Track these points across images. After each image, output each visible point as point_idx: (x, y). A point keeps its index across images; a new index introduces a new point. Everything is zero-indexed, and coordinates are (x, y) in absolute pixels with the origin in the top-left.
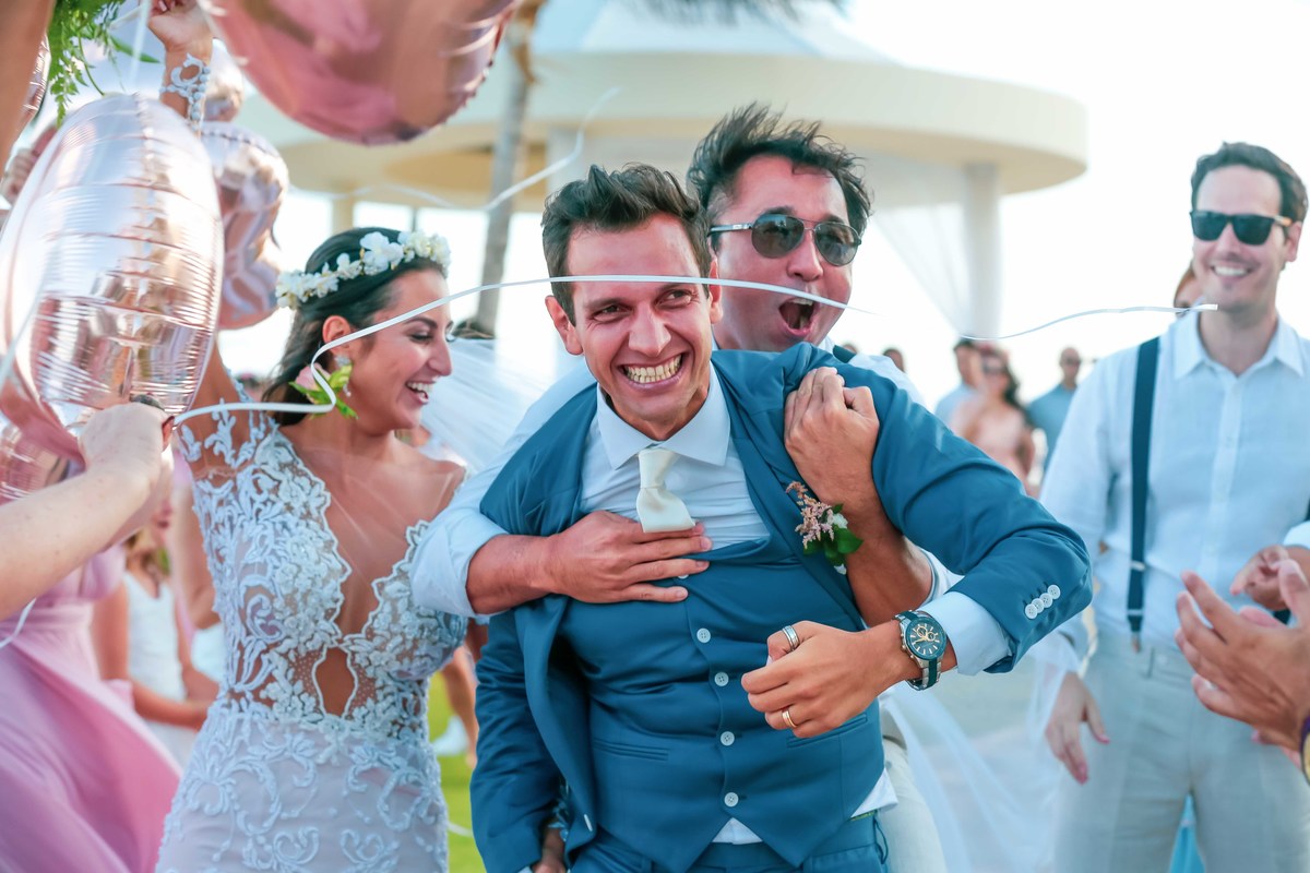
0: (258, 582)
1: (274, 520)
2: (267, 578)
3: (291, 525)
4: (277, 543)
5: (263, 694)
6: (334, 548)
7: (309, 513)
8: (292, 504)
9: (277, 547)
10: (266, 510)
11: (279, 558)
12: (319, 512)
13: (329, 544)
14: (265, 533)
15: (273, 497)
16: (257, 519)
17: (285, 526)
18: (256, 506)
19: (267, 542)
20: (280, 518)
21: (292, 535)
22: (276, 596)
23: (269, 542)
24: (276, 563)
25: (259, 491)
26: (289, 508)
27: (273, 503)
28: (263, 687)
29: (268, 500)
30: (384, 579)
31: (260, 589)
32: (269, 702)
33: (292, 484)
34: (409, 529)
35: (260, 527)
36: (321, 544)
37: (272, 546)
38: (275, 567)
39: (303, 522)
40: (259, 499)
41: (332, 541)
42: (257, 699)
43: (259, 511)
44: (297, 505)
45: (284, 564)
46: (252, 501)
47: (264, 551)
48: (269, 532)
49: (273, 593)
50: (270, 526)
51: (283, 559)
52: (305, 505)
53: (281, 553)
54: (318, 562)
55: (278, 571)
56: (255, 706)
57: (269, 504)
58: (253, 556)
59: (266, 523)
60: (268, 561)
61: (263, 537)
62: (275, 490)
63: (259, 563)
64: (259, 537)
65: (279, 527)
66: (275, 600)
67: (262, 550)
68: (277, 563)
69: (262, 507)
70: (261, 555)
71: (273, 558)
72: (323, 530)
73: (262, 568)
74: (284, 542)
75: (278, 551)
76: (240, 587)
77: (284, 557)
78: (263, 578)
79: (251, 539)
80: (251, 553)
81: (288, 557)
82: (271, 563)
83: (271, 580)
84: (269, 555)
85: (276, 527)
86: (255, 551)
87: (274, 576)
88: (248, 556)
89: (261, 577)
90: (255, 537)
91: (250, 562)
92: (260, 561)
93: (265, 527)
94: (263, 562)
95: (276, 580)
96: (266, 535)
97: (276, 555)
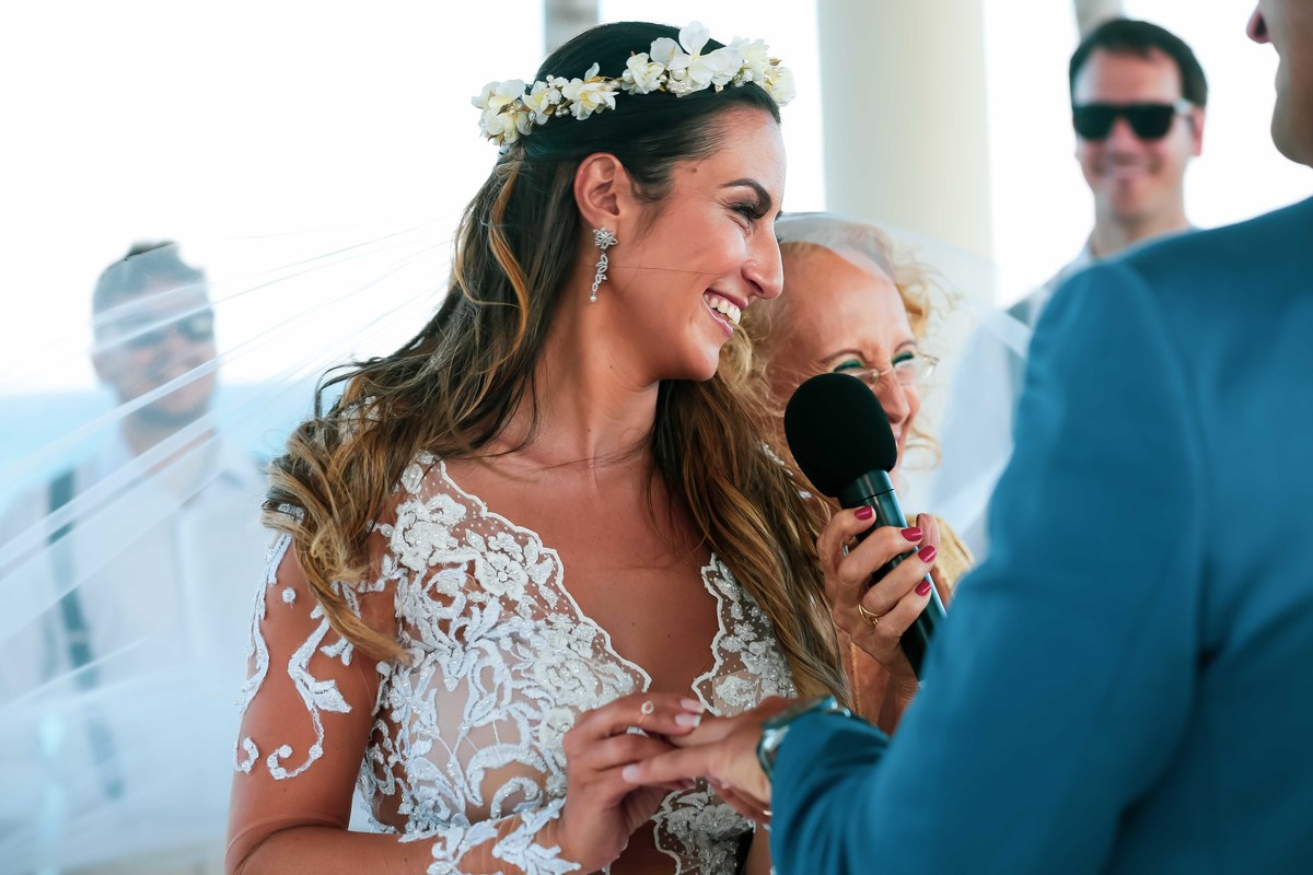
0: (508, 758)
1: (493, 634)
2: (524, 745)
3: (527, 634)
4: (516, 675)
6: (609, 648)
7: (542, 601)
8: (512, 597)
9: (521, 684)
10: (474, 625)
11: (533, 703)
12: (556, 589)
13: (597, 647)
14: (487, 662)
15: (477, 597)
16: (465, 644)
17: (515, 638)
20: (503, 631)
21: (535, 653)
22: (549, 773)
23: (502, 675)
24: (533, 715)
25: (447, 600)
26: (509, 605)
27: (482, 606)
29: (469, 604)
30: (707, 676)
31: (515, 768)
33: (491, 557)
34: (704, 570)
35: (473, 656)
36: (589, 653)
37: (510, 684)
38: (533, 723)
39: (541, 623)
40: (451, 612)
41: (601, 636)
43: (460, 633)
44: (517, 593)
45: (548, 713)
46: (444, 625)
48: (495, 660)
49: (543, 770)
50: (490, 647)
51: (541, 703)
52: (531, 589)
53: (532, 694)
54: (599, 689)
55: (542, 727)
57: (475, 610)
58: (482, 712)
59: (482, 643)
60: (515, 714)
61: (487, 673)
62: (473, 584)
63: (498, 722)
64: (477, 675)
65: (507, 644)
66: (550, 780)
67: (494, 695)
68: (535, 715)
70: (497, 706)
71: (522, 706)
72: (577, 622)
73: (509, 732)
74: (529, 670)
75: (525, 692)
76: (468, 772)
77: (543, 698)
78: (516, 747)
79: (463, 683)
80: (474, 706)
81: (549, 698)
82: (522, 716)
83: (532, 747)
84: (512, 702)
85: (503, 647)
86: (481, 702)
87: (537, 739)
88: (470, 715)
89: (511, 746)
90: (469, 676)
91: (476, 725)
92: (498, 717)
93: (483, 653)
94: (505, 719)
95: (542, 746)
96: (490, 667)
97: (525, 699)
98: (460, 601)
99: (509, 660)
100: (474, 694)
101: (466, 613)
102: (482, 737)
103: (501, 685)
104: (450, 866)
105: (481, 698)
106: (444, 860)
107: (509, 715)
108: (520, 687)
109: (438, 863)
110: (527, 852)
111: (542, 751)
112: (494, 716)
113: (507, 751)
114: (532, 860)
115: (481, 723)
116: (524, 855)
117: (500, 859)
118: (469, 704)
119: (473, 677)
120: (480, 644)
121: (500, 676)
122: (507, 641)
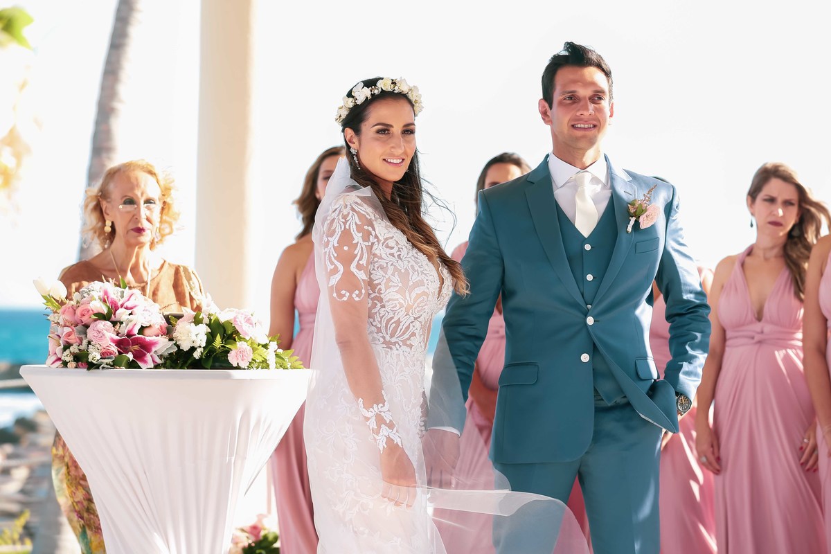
5: (408, 342)
16: (401, 259)
18: (396, 255)
28: (409, 339)
32: (411, 346)
42: (405, 344)
43: (399, 256)
46: (392, 255)
56: (404, 348)
69: (399, 253)
79: (406, 269)
88: (411, 279)
93: (409, 262)
98: (396, 249)
99: (417, 263)
100: (411, 273)
101: (399, 251)
102: (417, 285)
112: (417, 279)
118: (411, 275)
119: (409, 268)
120: (407, 259)
121: (416, 267)
122: (413, 258)
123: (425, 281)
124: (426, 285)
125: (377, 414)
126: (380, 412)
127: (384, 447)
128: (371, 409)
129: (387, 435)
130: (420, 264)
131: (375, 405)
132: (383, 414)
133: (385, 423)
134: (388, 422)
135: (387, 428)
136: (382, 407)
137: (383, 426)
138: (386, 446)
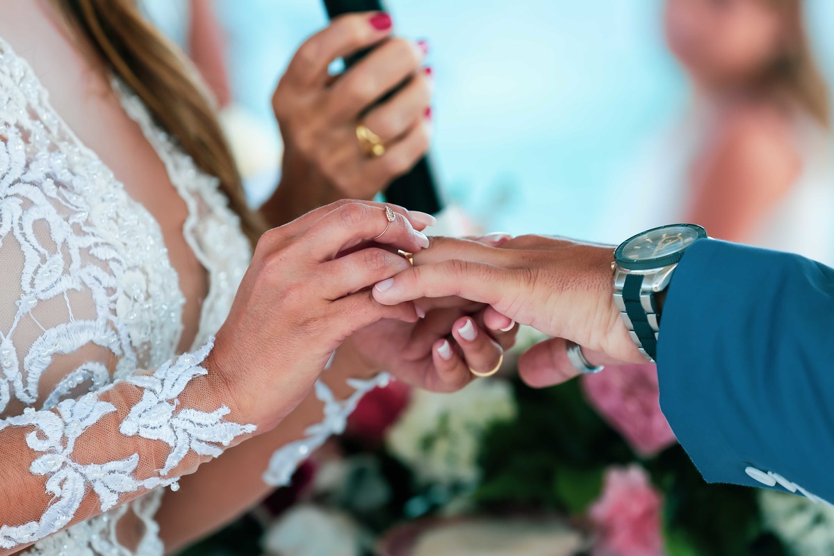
0: (83, 339)
2: (101, 322)
14: (35, 213)
19: (58, 237)
22: (122, 354)
23: (62, 230)
24: (108, 281)
35: (13, 205)
38: (111, 291)
45: (123, 278)
47: (68, 260)
49: (117, 351)
50: (33, 193)
51: (113, 265)
53: (102, 253)
55: (120, 297)
60: (88, 281)
61: (42, 227)
63: (71, 291)
64: (28, 230)
67: (59, 257)
71: (96, 270)
73: (82, 303)
75: (93, 251)
76: (27, 360)
77: (114, 260)
78: (93, 323)
79: (10, 241)
80: (36, 272)
81: (120, 258)
82: (97, 283)
83: (109, 323)
84: (83, 266)
85: (48, 194)
86: (44, 267)
87: (114, 312)
88: (32, 285)
89: (88, 323)
90: (17, 232)
91: (42, 296)
92: (70, 286)
93: (26, 202)
94: (78, 287)
95: (119, 322)
96: (43, 220)
97: (94, 259)
102: (49, 313)
103: (65, 243)
104: (61, 458)
105: (44, 260)
106: (51, 451)
107: (83, 283)
108: (87, 245)
109: (45, 457)
110: (175, 422)
111: (118, 327)
113: (82, 329)
114: (185, 430)
115: (51, 293)
116: (171, 426)
117: (137, 436)
118: (28, 270)
119: (24, 235)
120: (19, 189)
121: (60, 231)
122: (49, 184)
123: (100, 296)
124: (103, 313)
125: (73, 457)
126: (64, 441)
127: (226, 418)
128: (52, 486)
129: (168, 409)
130: (79, 218)
131: (38, 467)
132: (75, 431)
133: (117, 418)
134: (110, 408)
135: (136, 409)
136: (42, 436)
137: (128, 428)
138: (225, 410)
